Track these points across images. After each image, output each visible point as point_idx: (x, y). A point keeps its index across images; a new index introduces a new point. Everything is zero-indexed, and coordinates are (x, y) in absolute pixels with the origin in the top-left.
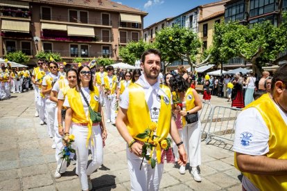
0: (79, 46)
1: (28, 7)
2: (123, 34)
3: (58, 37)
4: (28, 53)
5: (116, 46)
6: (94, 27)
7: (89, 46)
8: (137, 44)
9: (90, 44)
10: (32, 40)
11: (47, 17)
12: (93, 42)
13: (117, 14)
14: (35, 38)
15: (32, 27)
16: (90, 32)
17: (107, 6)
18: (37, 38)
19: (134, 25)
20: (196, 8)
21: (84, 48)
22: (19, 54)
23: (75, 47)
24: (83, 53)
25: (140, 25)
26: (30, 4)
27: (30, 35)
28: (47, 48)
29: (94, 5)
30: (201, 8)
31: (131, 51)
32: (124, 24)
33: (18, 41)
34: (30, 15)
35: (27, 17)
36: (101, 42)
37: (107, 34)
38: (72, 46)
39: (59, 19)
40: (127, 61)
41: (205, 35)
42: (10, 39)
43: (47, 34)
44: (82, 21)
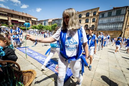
0: (21, 24)
2: (32, 23)
3: (16, 22)
4: (7, 25)
6: (25, 20)
8: (35, 26)
13: (31, 18)
15: (8, 19)
17: (28, 16)
18: (10, 21)
20: (48, 20)
21: (23, 25)
22: (5, 25)
25: (36, 21)
26: (7, 13)
27: (8, 21)
28: (13, 24)
29: (25, 15)
31: (34, 27)
32: (32, 20)
33: (4, 21)
34: (7, 16)
37: (28, 22)
38: (19, 24)
39: (16, 18)
40: (33, 29)
41: (49, 24)
42: (2, 21)
43: (12, 21)
44: (22, 19)
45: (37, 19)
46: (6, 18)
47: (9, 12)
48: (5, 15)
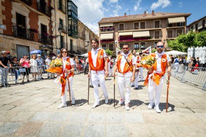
0: (140, 43)
1: (112, 25)
2: (169, 32)
3: (127, 39)
4: (112, 50)
5: (165, 40)
6: (150, 31)
7: (146, 43)
9: (146, 41)
10: (114, 43)
11: (122, 29)
12: (149, 40)
13: (166, 19)
14: (115, 41)
15: (114, 36)
16: (147, 34)
17: (158, 16)
18: (117, 41)
19: (178, 24)
21: (143, 44)
22: (108, 50)
24: (142, 47)
25: (184, 24)
26: (114, 23)
27: (113, 40)
32: (171, 25)
33: (108, 44)
34: (114, 29)
35: (112, 30)
36: (154, 39)
37: (158, 34)
38: (135, 44)
39: (128, 29)
42: (104, 43)
43: (122, 38)
44: (142, 28)
45: (186, 17)
46: (109, 36)
47: (117, 20)
48: (109, 29)
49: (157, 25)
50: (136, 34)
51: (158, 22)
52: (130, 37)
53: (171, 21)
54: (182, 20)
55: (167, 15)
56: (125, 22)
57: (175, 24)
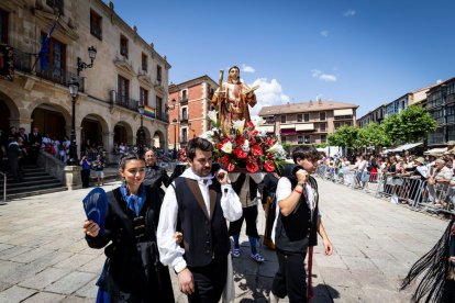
0: (304, 136)
2: (337, 125)
3: (290, 132)
6: (315, 123)
9: (311, 135)
10: (275, 136)
11: (283, 121)
13: (331, 111)
15: (275, 129)
16: (310, 127)
17: (324, 107)
18: (278, 134)
20: (407, 95)
21: (307, 137)
23: (300, 137)
24: (306, 141)
26: (275, 115)
27: (273, 133)
28: (283, 139)
29: (313, 108)
30: (412, 94)
32: (337, 117)
34: (275, 121)
35: (272, 123)
36: (319, 131)
37: (324, 125)
43: (283, 131)
44: (305, 120)
45: (354, 109)
46: (271, 129)
47: (278, 112)
49: (323, 118)
50: (299, 127)
51: (323, 114)
52: (293, 130)
53: (337, 113)
54: (350, 112)
55: (332, 107)
56: (288, 114)
57: (342, 117)
